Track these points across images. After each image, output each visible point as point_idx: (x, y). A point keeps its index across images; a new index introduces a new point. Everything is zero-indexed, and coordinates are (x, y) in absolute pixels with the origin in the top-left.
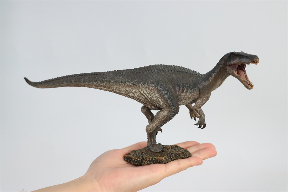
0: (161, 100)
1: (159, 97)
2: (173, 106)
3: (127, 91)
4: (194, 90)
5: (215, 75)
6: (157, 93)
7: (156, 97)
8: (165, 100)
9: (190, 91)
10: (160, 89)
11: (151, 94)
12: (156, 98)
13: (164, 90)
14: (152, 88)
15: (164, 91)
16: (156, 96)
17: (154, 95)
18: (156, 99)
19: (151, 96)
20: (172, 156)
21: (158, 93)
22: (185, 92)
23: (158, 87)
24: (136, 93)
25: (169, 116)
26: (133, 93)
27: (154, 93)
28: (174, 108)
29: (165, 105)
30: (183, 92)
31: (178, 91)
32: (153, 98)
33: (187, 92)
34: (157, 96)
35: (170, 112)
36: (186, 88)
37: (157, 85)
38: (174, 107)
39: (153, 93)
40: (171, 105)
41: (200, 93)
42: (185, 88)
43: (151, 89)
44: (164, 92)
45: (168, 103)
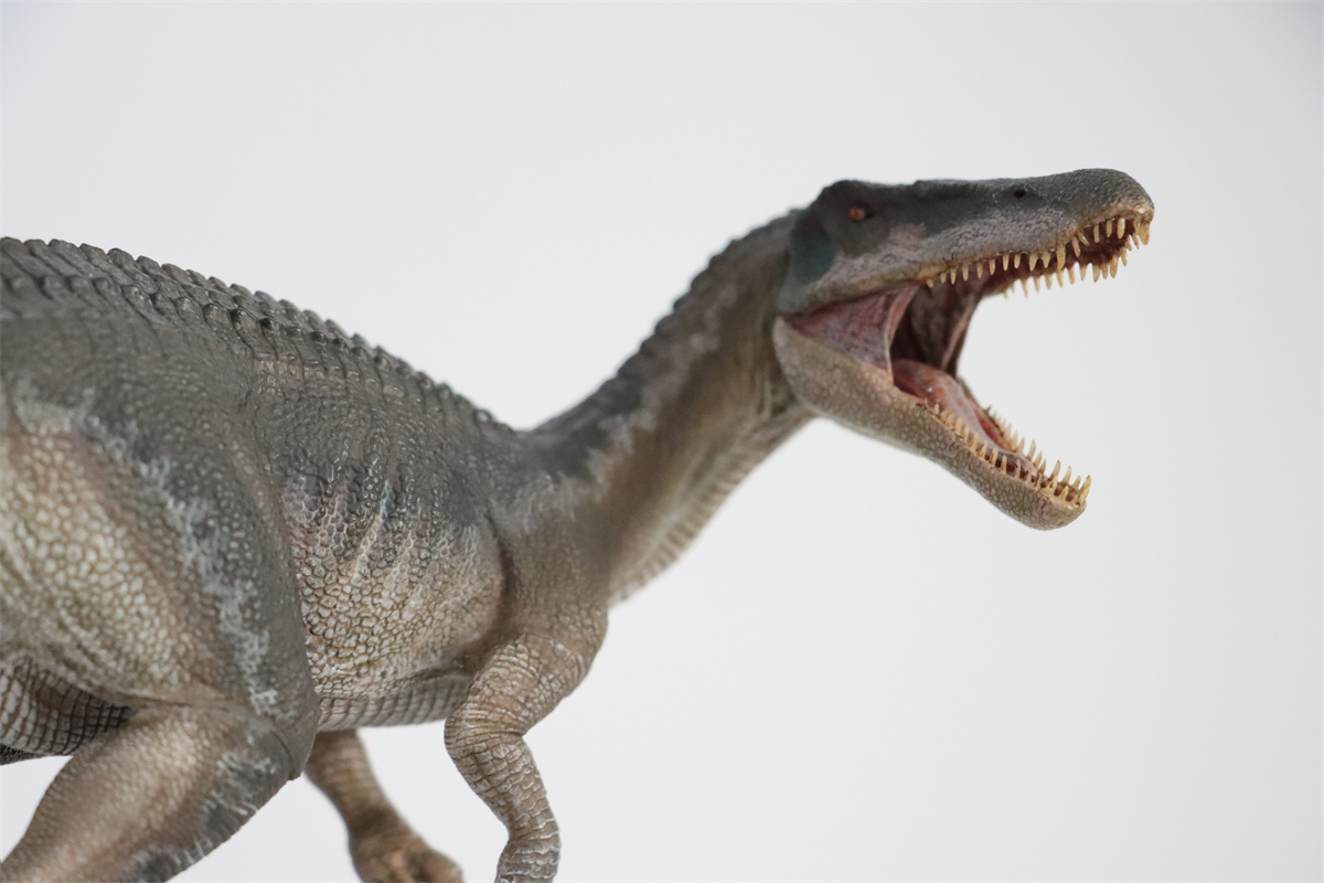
0: (141, 599)
1: (119, 553)
2: (267, 675)
4: (458, 547)
5: (636, 431)
6: (98, 510)
7: (92, 556)
8: (188, 600)
9: (418, 547)
10: (136, 474)
11: (43, 517)
12: (85, 567)
13: (180, 486)
14: (50, 453)
15: (178, 499)
16: (87, 545)
17: (68, 526)
18: (94, 578)
19: (30, 543)
21: (111, 515)
22: (365, 549)
23: (118, 446)
25: (217, 785)
27: (66, 503)
28: (271, 694)
29: (181, 650)
30: (345, 554)
31: (298, 533)
32: (51, 566)
33: (383, 558)
34: (100, 541)
35: (231, 738)
36: (383, 509)
37: (108, 420)
38: (269, 685)
39: (64, 511)
40: (249, 665)
41: (510, 584)
42: (375, 511)
43: (38, 453)
44: (176, 510)
45: (214, 631)
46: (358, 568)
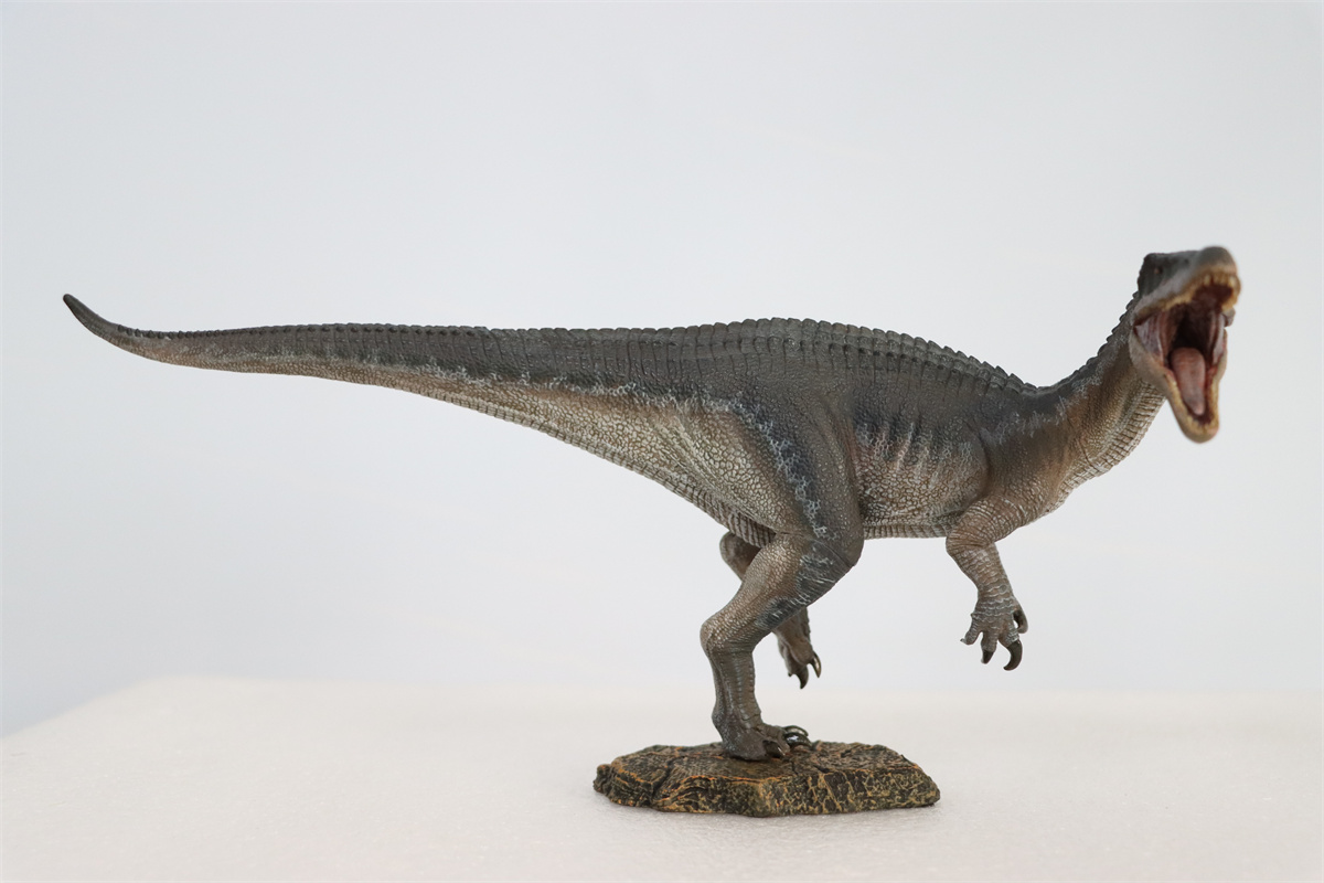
0: (759, 486)
1: (749, 466)
2: (821, 520)
3: (599, 425)
4: (956, 452)
6: (741, 447)
7: (737, 467)
8: (779, 486)
9: (931, 453)
10: (757, 429)
11: (715, 450)
12: (735, 472)
13: (776, 435)
14: (717, 421)
15: (775, 439)
16: (734, 463)
17: (726, 454)
18: (739, 477)
19: (712, 462)
20: (815, 782)
21: (745, 448)
22: (901, 455)
23: (750, 417)
24: (644, 441)
25: (801, 569)
26: (630, 440)
27: (724, 444)
28: (824, 528)
29: (779, 509)
30: (890, 457)
31: (864, 450)
32: (722, 472)
33: (910, 461)
34: (740, 460)
35: (805, 548)
36: (910, 437)
37: (748, 406)
38: (822, 524)
39: (723, 448)
40: (812, 516)
41: (990, 470)
42: (906, 438)
43: (710, 422)
44: (774, 445)
45: (794, 500)
46: (898, 465)
